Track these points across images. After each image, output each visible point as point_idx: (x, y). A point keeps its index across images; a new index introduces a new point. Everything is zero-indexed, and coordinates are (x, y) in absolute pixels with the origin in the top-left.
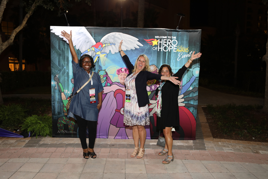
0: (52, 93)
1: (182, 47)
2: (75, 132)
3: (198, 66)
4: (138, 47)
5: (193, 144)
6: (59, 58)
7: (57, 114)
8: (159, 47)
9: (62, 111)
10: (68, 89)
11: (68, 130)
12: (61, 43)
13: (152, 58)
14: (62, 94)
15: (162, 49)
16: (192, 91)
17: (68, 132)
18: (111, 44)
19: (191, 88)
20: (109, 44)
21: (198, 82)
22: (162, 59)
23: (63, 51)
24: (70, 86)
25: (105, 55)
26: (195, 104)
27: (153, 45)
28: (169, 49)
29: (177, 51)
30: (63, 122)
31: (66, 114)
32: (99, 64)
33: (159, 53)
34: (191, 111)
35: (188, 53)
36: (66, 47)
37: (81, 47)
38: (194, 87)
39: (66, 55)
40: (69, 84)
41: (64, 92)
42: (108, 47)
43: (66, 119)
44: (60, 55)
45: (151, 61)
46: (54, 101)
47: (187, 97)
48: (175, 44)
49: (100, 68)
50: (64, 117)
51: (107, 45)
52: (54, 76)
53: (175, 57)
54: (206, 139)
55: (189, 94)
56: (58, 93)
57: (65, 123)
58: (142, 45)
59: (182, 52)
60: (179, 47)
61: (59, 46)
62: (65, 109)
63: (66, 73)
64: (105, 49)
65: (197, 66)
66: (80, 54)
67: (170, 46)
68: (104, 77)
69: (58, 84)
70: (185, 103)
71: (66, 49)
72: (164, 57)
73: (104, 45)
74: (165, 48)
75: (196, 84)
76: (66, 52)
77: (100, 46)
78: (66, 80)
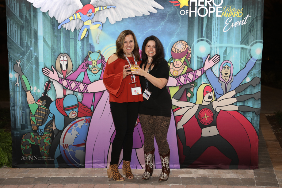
0: (11, 93)
1: (232, 8)
2: (50, 159)
3: (260, 40)
4: (155, 11)
5: (255, 175)
6: (20, 33)
7: (21, 128)
8: (191, 10)
9: (29, 123)
10: (38, 86)
11: (40, 155)
12: (24, 7)
13: (179, 29)
14: (28, 93)
15: (197, 12)
16: (250, 85)
17: (39, 159)
18: (108, 7)
19: (248, 80)
20: (105, 8)
21: (260, 69)
22: (197, 30)
23: (27, 20)
24: (40, 80)
25: (98, 25)
26: (256, 107)
27: (181, 6)
28: (208, 12)
29: (222, 15)
30: (30, 142)
31: (35, 128)
32: (90, 41)
33: (191, 19)
34: (249, 118)
35: (243, 19)
36: (32, 13)
37: (58, 12)
38: (253, 76)
39: (33, 27)
40: (39, 76)
41: (30, 90)
42: (104, 13)
43: (36, 137)
44: (22, 27)
45: (178, 34)
46: (14, 106)
47: (241, 94)
48: (218, 4)
49: (90, 49)
50: (32, 134)
51: (102, 9)
52: (13, 64)
53: (219, 26)
54: (277, 167)
55: (245, 90)
56: (21, 93)
57: (34, 143)
58: (161, 7)
59: (232, 16)
60: (226, 8)
61: (21, 12)
62: (33, 119)
63: (34, 57)
64: (99, 15)
65: (258, 40)
66: (56, 25)
67: (210, 8)
68: (97, 64)
69: (20, 76)
70: (238, 105)
71: (32, 16)
72: (200, 27)
73: (97, 9)
74: (202, 11)
75: (257, 72)
76: (32, 23)
77: (90, 11)
78: (34, 69)
